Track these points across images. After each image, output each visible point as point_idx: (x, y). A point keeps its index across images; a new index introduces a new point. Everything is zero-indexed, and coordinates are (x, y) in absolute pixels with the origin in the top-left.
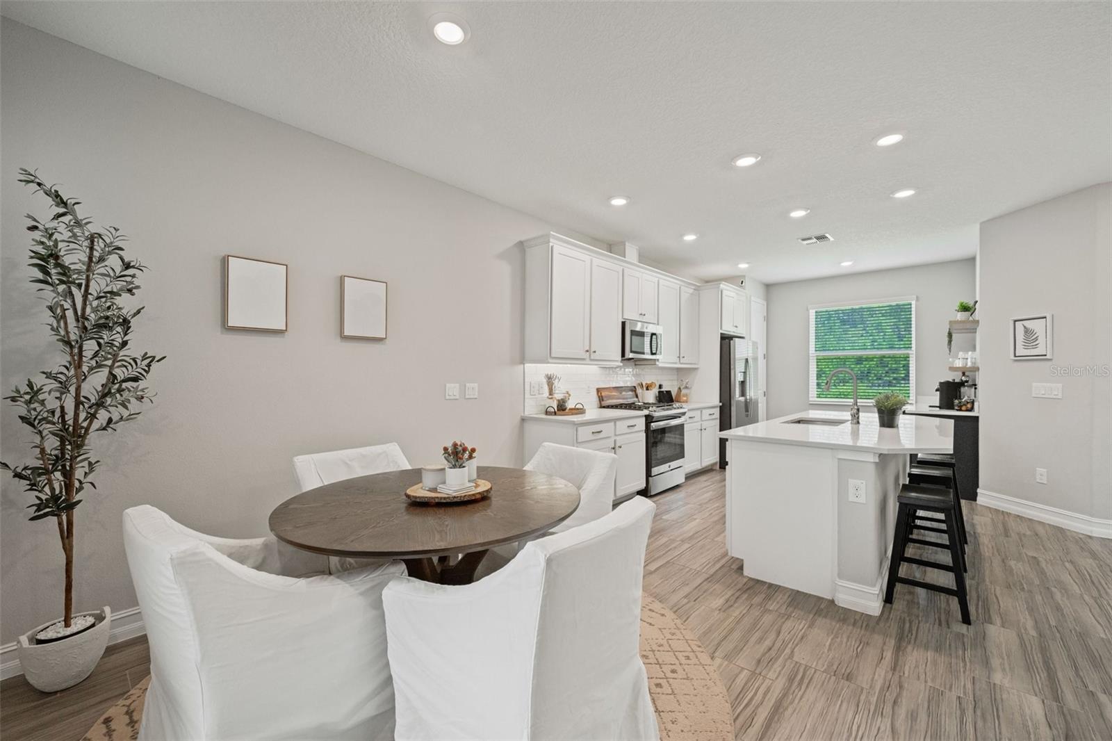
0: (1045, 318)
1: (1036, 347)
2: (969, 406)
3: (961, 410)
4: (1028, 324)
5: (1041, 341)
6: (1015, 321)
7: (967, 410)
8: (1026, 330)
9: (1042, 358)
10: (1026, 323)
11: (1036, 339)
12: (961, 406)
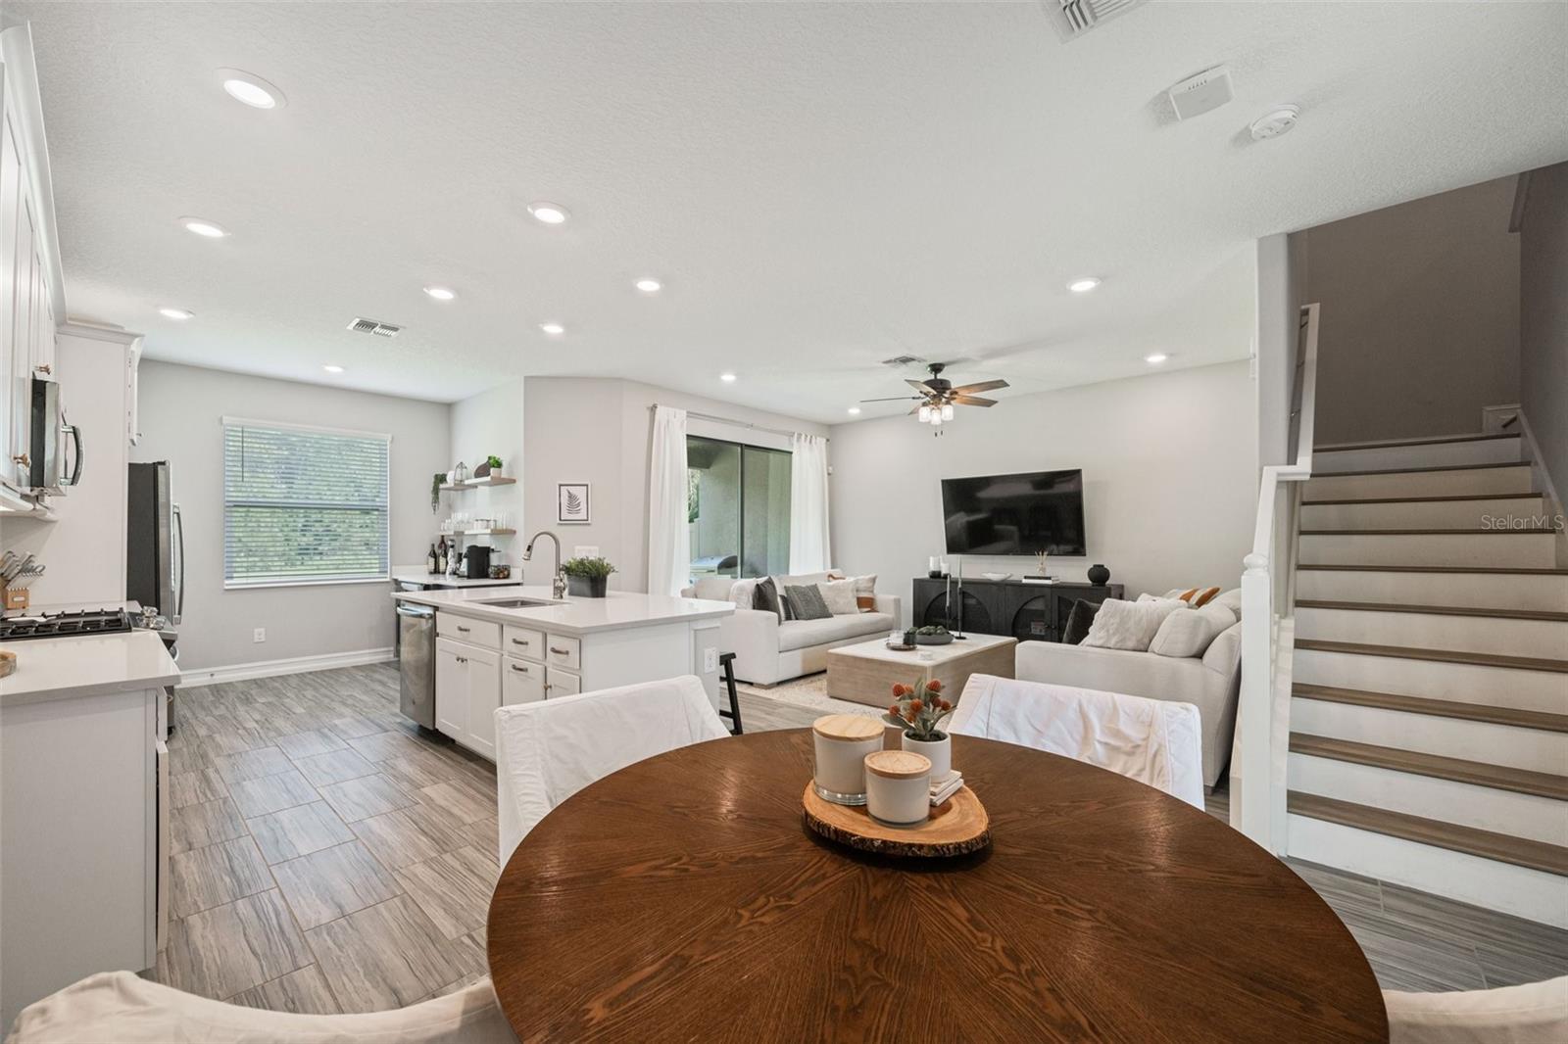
0: (587, 485)
1: (578, 512)
2: (506, 573)
3: (498, 578)
4: (572, 489)
5: (583, 506)
6: (560, 485)
7: (504, 578)
8: (571, 496)
9: (585, 523)
10: (569, 488)
11: (579, 504)
12: (498, 574)
